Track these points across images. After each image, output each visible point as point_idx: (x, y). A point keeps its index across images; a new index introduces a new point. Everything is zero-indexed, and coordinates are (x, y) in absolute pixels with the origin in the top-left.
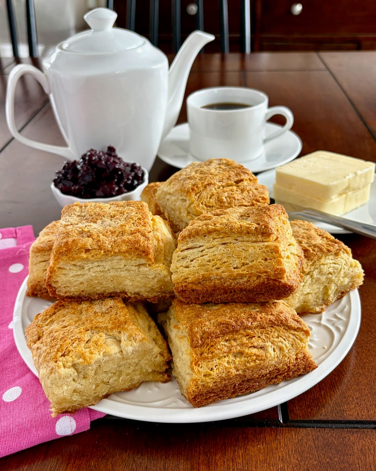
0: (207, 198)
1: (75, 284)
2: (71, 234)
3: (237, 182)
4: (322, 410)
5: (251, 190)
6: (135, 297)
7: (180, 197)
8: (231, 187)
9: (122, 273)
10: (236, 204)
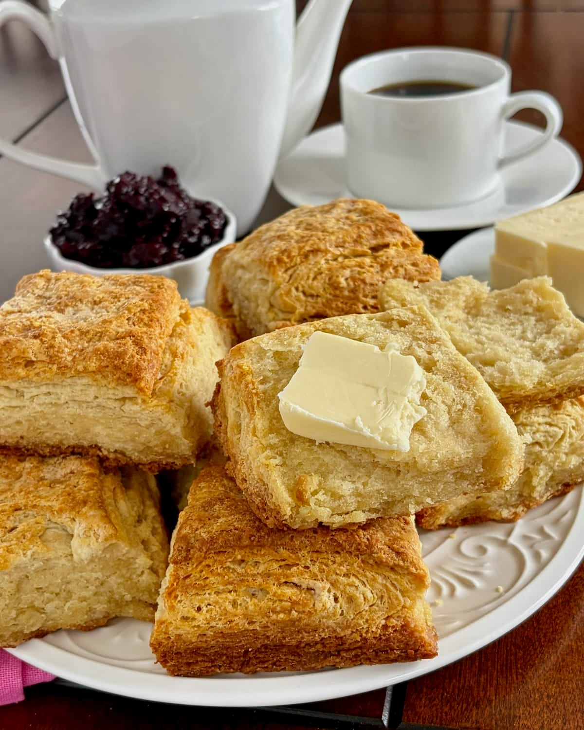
0: (308, 279)
1: (7, 423)
2: (7, 330)
3: (375, 249)
4: (471, 710)
5: (402, 266)
6: (116, 459)
7: (258, 273)
8: (358, 259)
9: (90, 410)
10: (367, 292)
